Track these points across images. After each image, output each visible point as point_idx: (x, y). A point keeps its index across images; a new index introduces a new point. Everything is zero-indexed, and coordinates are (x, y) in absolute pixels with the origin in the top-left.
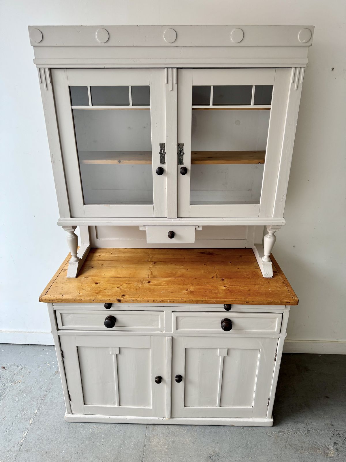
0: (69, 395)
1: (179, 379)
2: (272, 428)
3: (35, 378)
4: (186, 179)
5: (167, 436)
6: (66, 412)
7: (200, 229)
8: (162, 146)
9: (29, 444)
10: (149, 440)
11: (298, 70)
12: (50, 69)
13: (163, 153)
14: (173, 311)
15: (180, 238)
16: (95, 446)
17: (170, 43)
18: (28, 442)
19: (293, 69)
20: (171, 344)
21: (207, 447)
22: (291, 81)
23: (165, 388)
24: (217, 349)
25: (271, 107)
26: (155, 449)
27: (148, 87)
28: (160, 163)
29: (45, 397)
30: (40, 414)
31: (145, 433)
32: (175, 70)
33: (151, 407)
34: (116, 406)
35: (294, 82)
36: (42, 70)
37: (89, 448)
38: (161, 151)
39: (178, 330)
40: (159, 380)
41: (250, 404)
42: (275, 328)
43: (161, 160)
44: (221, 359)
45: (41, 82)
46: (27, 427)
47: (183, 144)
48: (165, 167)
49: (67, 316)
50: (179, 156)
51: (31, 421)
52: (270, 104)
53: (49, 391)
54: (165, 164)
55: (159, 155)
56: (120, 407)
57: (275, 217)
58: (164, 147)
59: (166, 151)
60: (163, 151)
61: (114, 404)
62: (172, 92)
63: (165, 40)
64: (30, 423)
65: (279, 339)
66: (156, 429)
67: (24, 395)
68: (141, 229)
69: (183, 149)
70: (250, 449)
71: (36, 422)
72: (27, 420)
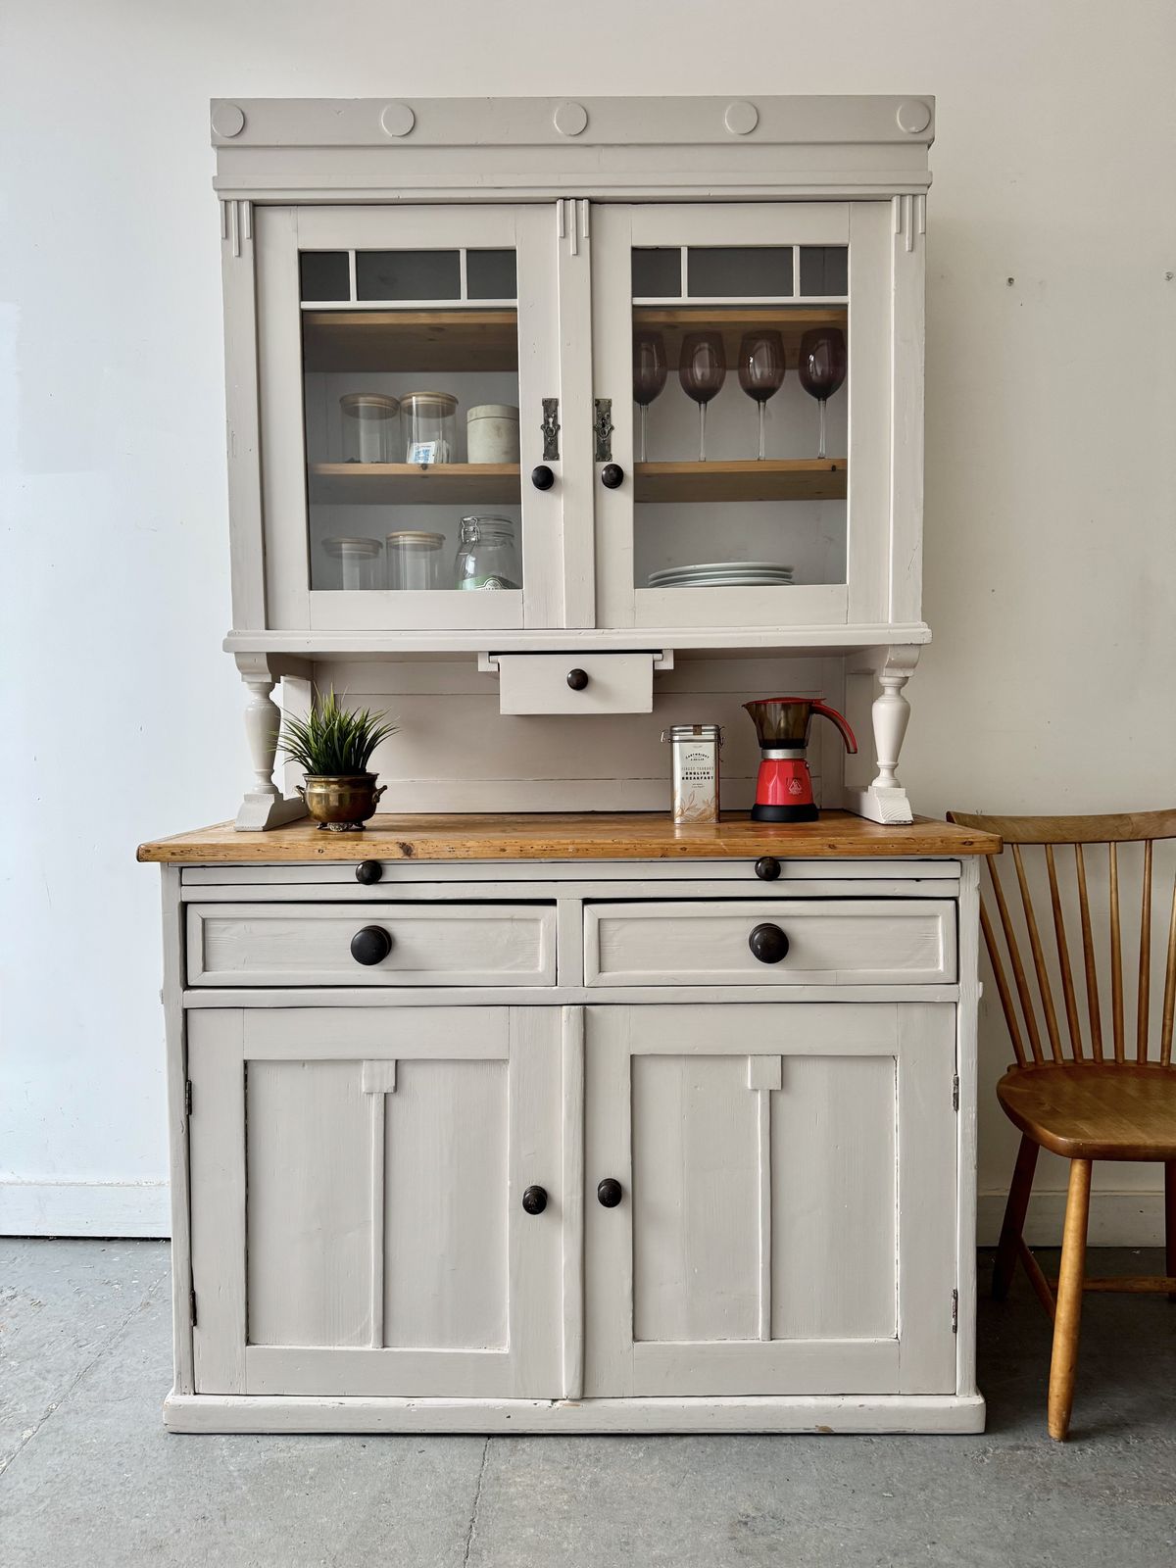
0: (193, 1295)
1: (612, 1194)
2: (982, 1438)
3: (61, 1321)
4: (621, 503)
5: (567, 1468)
6: (173, 1389)
7: (668, 664)
8: (550, 406)
9: (8, 1495)
10: (498, 1479)
11: (908, 200)
12: (255, 205)
13: (551, 426)
14: (587, 901)
15: (606, 694)
16: (275, 1499)
17: (571, 135)
18: (9, 1490)
19: (895, 201)
20: (582, 1037)
21: (729, 1494)
22: (894, 229)
23: (559, 1236)
24: (743, 1057)
25: (848, 299)
26: (521, 1503)
27: (514, 251)
28: (544, 455)
29: (89, 1369)
30: (68, 1413)
31: (478, 1461)
32: (584, 204)
33: (506, 1350)
34: (371, 1346)
35: (901, 231)
36: (233, 207)
37: (252, 1505)
38: (546, 422)
39: (605, 975)
40: (537, 1201)
41: (886, 1328)
42: (937, 961)
43: (546, 449)
44: (760, 1101)
45: (227, 236)
46: (8, 1448)
47: (609, 403)
48: (557, 467)
49: (225, 929)
50: (598, 434)
51: (28, 1433)
52: (845, 293)
53: (111, 1353)
54: (558, 459)
55: (542, 433)
56: (386, 1349)
57: (896, 619)
58: (556, 410)
59: (560, 422)
60: (551, 420)
61: (363, 1338)
62: (577, 257)
63: (557, 130)
64: (24, 1437)
65: (960, 1007)
66: (523, 1450)
67: (13, 1363)
68: (484, 665)
69: (609, 416)
70: (905, 1497)
71: (48, 1433)
72: (11, 1430)
